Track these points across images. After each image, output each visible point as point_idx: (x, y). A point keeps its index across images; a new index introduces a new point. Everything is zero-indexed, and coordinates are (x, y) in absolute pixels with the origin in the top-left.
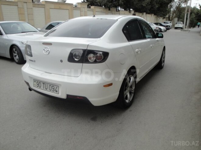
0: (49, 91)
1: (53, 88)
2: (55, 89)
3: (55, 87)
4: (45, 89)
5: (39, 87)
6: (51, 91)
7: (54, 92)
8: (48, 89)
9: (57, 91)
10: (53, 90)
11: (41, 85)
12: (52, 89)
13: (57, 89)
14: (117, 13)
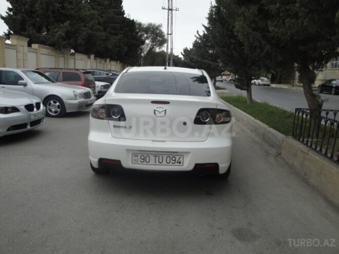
0: (159, 164)
1: (174, 159)
2: (177, 160)
3: (177, 158)
4: (157, 163)
5: (145, 163)
6: (171, 164)
7: (176, 164)
8: (164, 163)
9: (180, 163)
10: (174, 162)
11: (151, 158)
12: (172, 161)
13: (181, 160)
14: (71, 57)
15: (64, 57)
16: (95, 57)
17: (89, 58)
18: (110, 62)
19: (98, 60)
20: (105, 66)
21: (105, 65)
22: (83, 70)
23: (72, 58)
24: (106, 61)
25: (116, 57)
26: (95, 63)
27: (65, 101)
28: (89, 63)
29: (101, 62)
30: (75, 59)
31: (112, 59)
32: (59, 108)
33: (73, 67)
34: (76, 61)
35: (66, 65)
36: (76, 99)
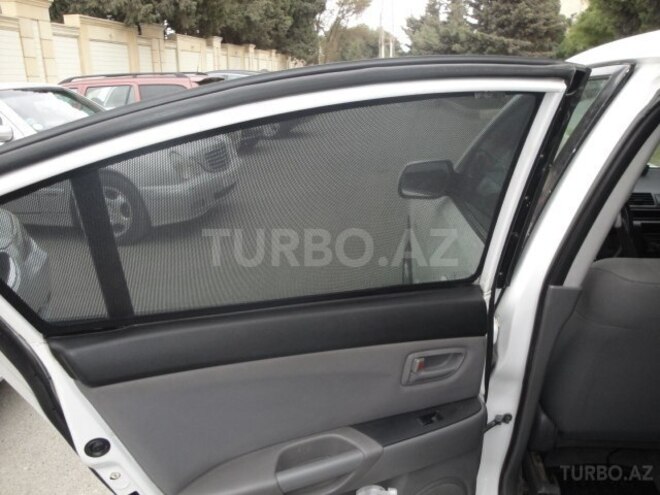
14: (167, 45)
15: (150, 46)
16: (223, 42)
17: (210, 45)
18: (256, 53)
19: (231, 48)
20: (247, 64)
21: (247, 60)
22: (199, 74)
23: (170, 48)
24: (247, 51)
25: (270, 41)
26: (225, 57)
27: (142, 188)
28: (210, 57)
29: (235, 55)
30: (176, 49)
31: (260, 46)
32: (126, 214)
33: (174, 69)
34: (181, 54)
35: (157, 65)
36: (182, 180)
